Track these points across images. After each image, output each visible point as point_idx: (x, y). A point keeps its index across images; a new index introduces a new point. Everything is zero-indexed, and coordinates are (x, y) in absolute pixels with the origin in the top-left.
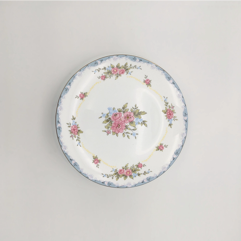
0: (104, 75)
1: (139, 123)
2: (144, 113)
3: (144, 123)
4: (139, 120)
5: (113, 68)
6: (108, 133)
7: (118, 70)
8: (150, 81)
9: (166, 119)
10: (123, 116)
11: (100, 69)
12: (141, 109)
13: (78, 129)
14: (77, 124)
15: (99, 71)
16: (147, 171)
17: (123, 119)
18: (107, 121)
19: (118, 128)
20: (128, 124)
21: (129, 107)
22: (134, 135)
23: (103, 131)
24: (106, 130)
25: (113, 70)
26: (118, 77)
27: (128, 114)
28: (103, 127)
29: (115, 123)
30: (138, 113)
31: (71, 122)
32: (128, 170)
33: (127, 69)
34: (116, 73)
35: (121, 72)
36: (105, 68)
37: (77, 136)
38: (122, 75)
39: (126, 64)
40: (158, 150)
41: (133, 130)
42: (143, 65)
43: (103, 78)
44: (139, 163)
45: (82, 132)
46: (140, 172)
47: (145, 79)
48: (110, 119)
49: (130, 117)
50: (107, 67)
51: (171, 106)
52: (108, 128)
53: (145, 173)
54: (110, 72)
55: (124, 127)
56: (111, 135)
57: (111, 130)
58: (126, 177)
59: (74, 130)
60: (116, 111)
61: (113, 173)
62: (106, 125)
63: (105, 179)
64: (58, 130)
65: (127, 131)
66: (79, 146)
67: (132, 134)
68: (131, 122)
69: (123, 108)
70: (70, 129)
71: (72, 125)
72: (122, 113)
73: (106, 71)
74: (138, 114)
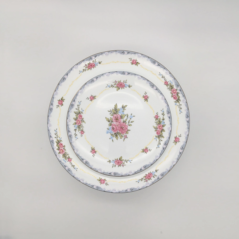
0: (80, 132)
1: (123, 111)
2: (116, 105)
3: (123, 107)
4: (121, 111)
5: (76, 123)
7: (78, 120)
8: (92, 96)
9: (124, 89)
10: (115, 123)
11: (75, 134)
12: (112, 107)
13: (118, 160)
14: (114, 160)
15: (77, 135)
16: (162, 113)
17: (118, 123)
18: (116, 136)
19: (124, 129)
20: (122, 120)
21: (109, 116)
22: (132, 117)
23: (124, 141)
24: (123, 138)
25: (78, 124)
26: (83, 121)
27: (114, 118)
28: (120, 140)
29: (120, 130)
31: (112, 164)
32: (158, 127)
33: (79, 112)
34: (80, 121)
35: (81, 118)
36: (75, 130)
37: (123, 162)
38: (83, 117)
39: (75, 112)
40: (147, 100)
41: (127, 117)
42: (78, 99)
43: (83, 132)
44: (155, 117)
45: (122, 157)
46: (162, 118)
47: (90, 99)
48: (115, 134)
49: (117, 118)
50: (75, 128)
51: (115, 83)
52: (122, 136)
53: (163, 114)
54: (79, 127)
55: (124, 124)
56: (128, 135)
57: (124, 134)
58: (163, 130)
59: (118, 163)
60: (110, 128)
61: (158, 139)
62: (119, 137)
63: (161, 146)
64: (116, 175)
65: (127, 122)
66: (131, 162)
67: (131, 119)
68: (121, 117)
69: (109, 121)
70: (118, 166)
71: (115, 164)
72: (112, 123)
73: (77, 129)
74: (116, 111)
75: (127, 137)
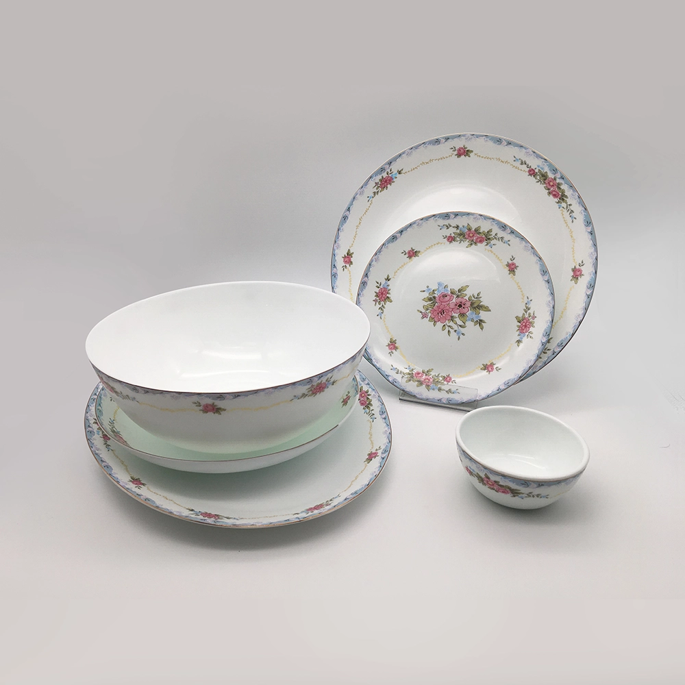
0: (453, 235)
1: (472, 320)
2: (487, 309)
3: (480, 322)
4: (474, 316)
5: (469, 230)
6: (424, 316)
7: (475, 235)
8: (516, 267)
9: (517, 331)
10: (454, 300)
11: (450, 226)
12: (484, 302)
13: (388, 295)
14: (389, 288)
15: (448, 228)
16: (453, 390)
17: (452, 306)
18: (430, 299)
19: (440, 314)
20: (456, 315)
21: (469, 293)
22: (458, 334)
23: (418, 311)
24: (423, 311)
25: (468, 233)
26: (471, 244)
27: (463, 301)
28: (421, 305)
29: (438, 307)
30: (478, 305)
31: (383, 282)
32: (429, 378)
33: (489, 239)
34: (471, 239)
35: (478, 240)
36: (457, 227)
37: (382, 303)
38: (479, 244)
39: (491, 231)
40: (485, 369)
41: (460, 326)
42: (514, 241)
43: (450, 240)
44: (448, 376)
45: (391, 301)
46: (443, 387)
47: (510, 262)
48: (434, 297)
49: (463, 306)
50: (461, 226)
51: (532, 315)
52: (427, 309)
53: (449, 391)
54: (462, 234)
55: (449, 318)
56: (426, 320)
57: (430, 314)
58: (421, 383)
59: (382, 294)
60: (447, 291)
61: (407, 371)
62: (426, 304)
63: (393, 374)
65: (451, 324)
66: (379, 316)
67: (455, 331)
68: (462, 315)
69: (459, 291)
70: (378, 292)
71: (381, 287)
72: (455, 296)
73: (458, 231)
75: (423, 318)
